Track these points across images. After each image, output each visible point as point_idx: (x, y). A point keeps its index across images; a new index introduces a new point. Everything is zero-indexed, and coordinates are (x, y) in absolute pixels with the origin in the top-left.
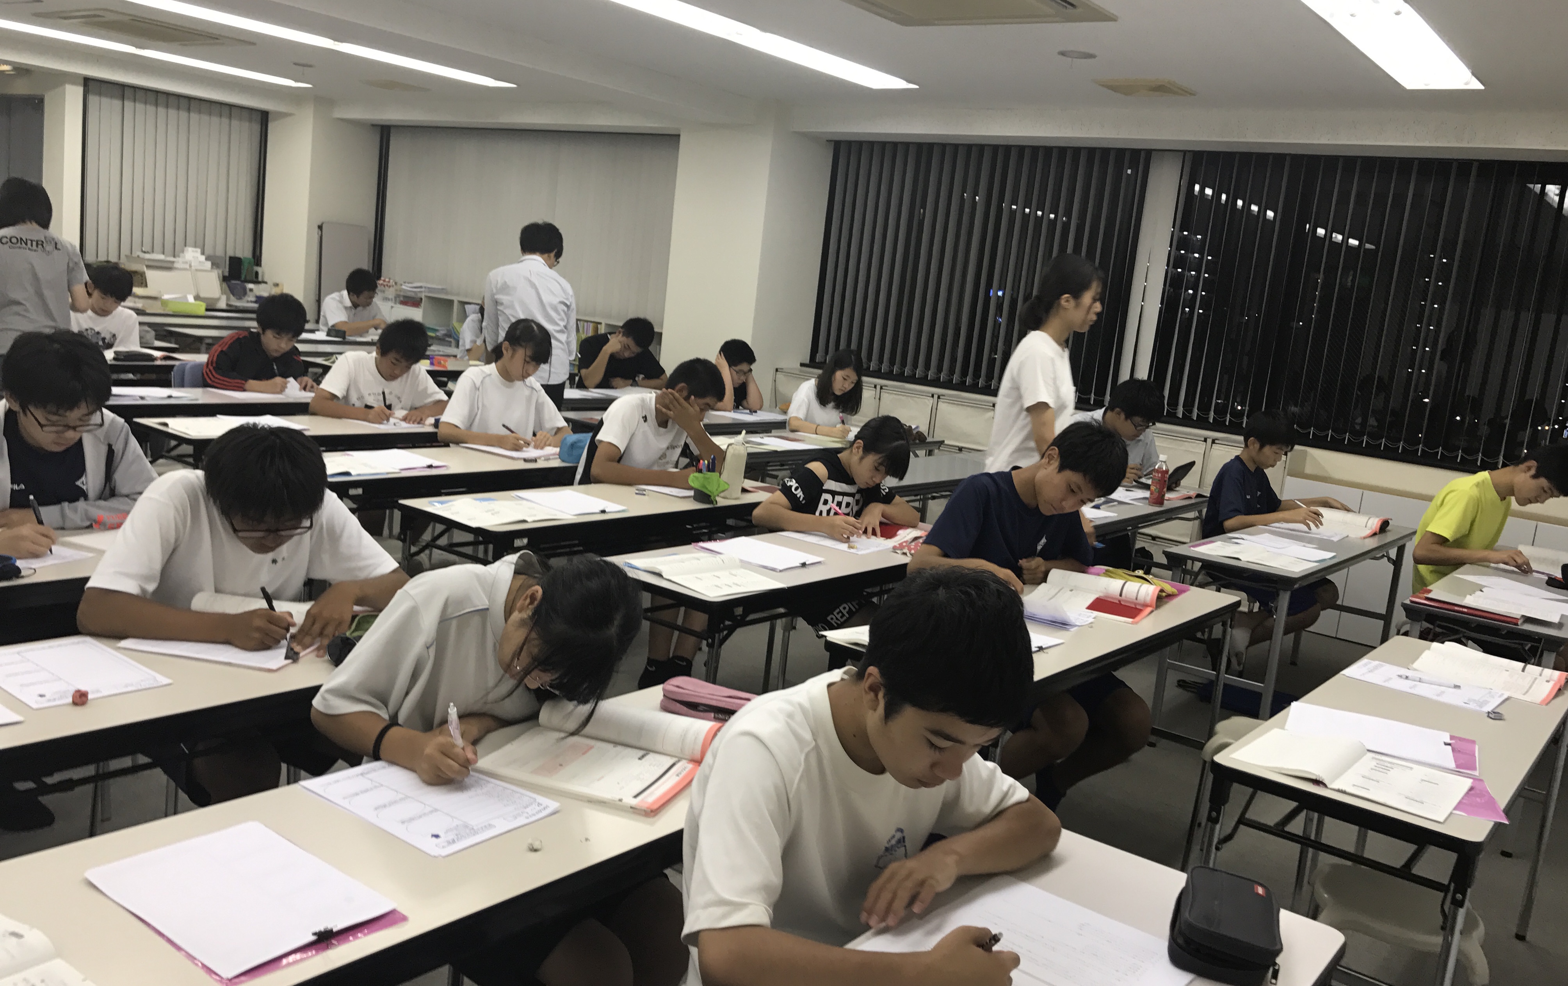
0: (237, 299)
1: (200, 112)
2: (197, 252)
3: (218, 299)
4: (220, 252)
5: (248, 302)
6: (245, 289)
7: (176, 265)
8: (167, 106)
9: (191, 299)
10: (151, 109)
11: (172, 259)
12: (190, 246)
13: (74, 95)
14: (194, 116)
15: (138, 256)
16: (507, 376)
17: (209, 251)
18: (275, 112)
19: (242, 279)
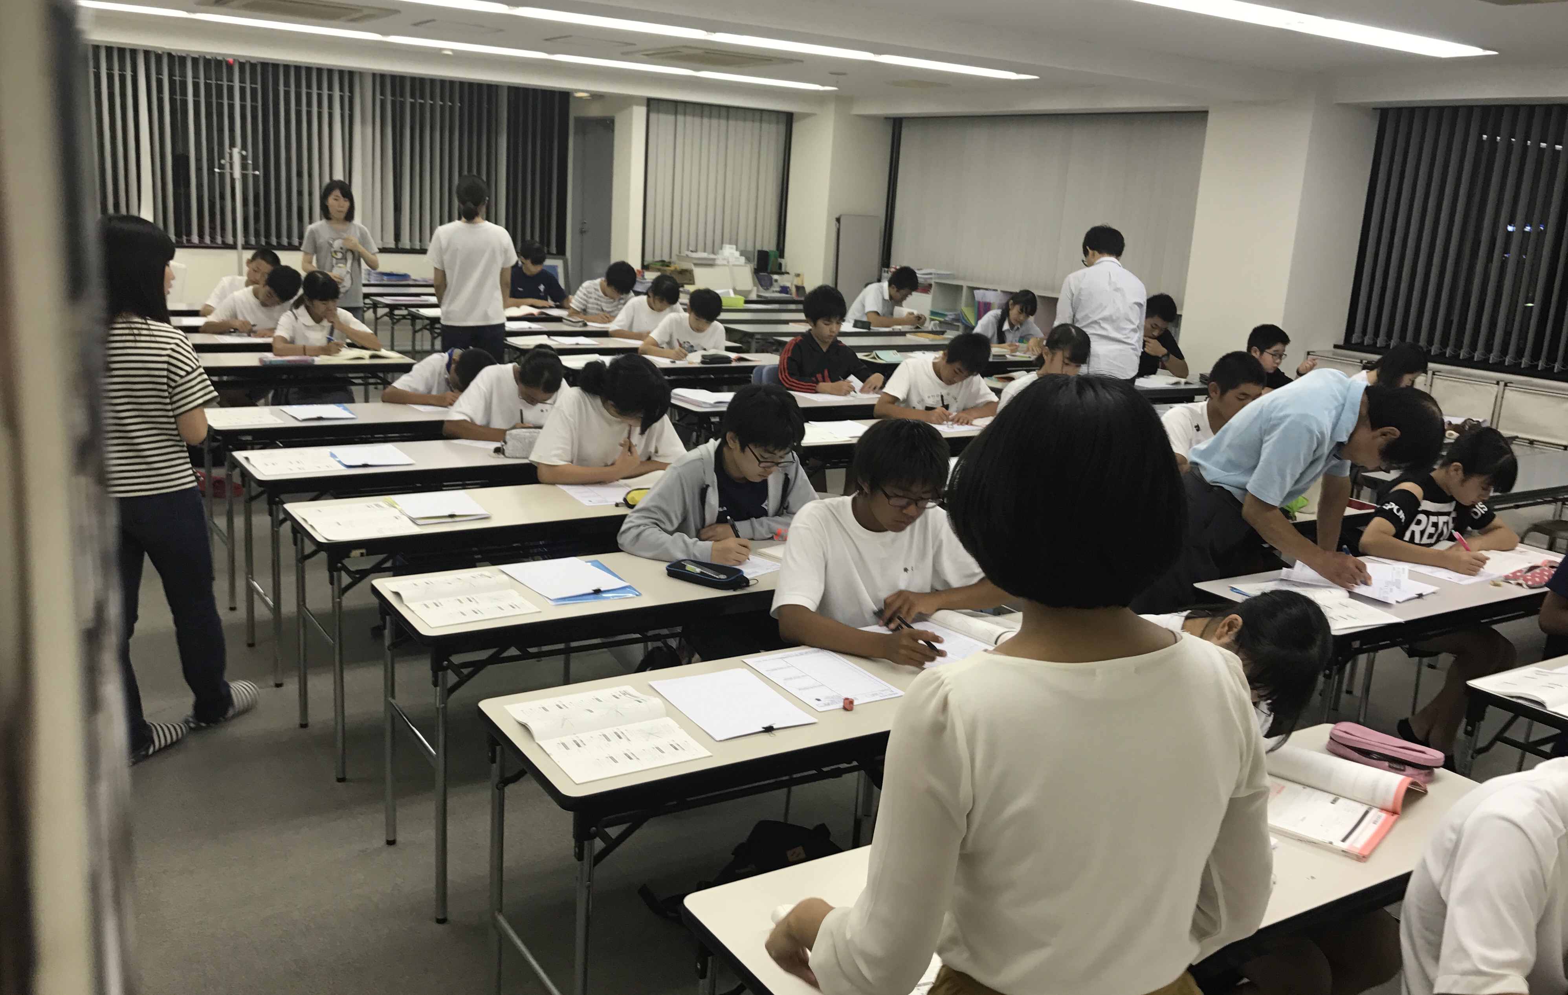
0: (765, 289)
1: (736, 119)
2: (732, 248)
3: (750, 292)
4: (750, 248)
5: (774, 292)
6: (771, 279)
7: (716, 262)
8: (710, 117)
9: (732, 294)
10: (697, 120)
11: (712, 256)
12: (727, 243)
13: (639, 114)
14: (732, 123)
15: (687, 255)
17: (741, 247)
18: (799, 114)
19: (769, 271)
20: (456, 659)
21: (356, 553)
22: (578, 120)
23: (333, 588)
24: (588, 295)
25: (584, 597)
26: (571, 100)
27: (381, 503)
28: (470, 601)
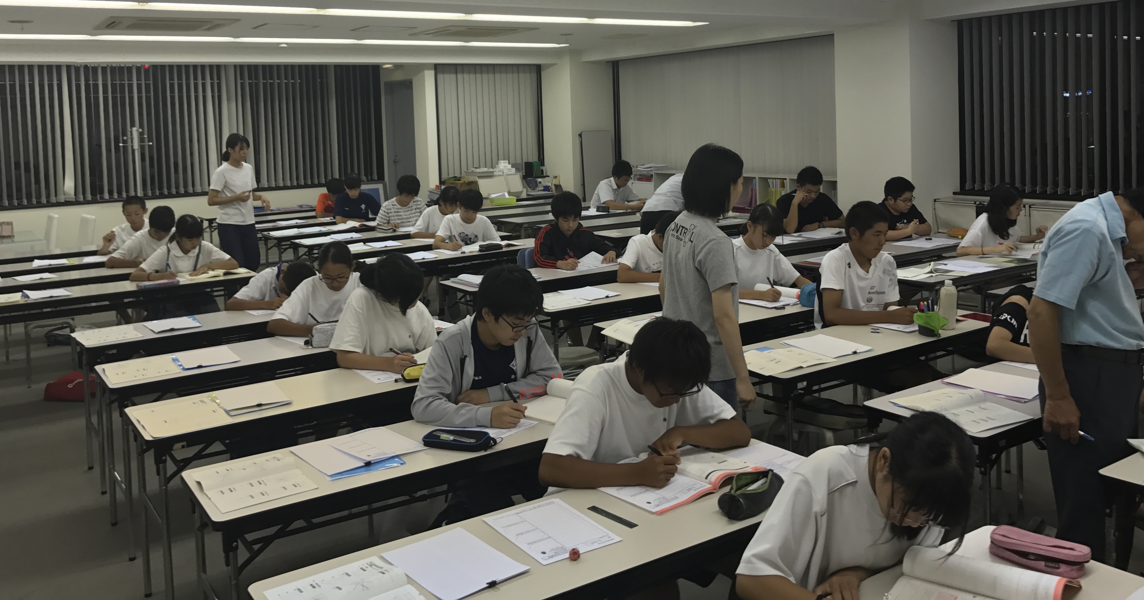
0: (532, 189)
1: (500, 73)
2: (506, 163)
3: (521, 192)
4: (519, 161)
5: (539, 191)
6: (536, 182)
7: (495, 174)
8: (481, 73)
9: (507, 196)
10: (472, 76)
11: (491, 170)
12: (501, 160)
13: (429, 77)
14: (497, 76)
15: (472, 171)
16: (751, 245)
17: (512, 160)
18: (545, 65)
19: (534, 176)
21: (178, 446)
22: (386, 84)
26: (381, 70)
28: (260, 484)
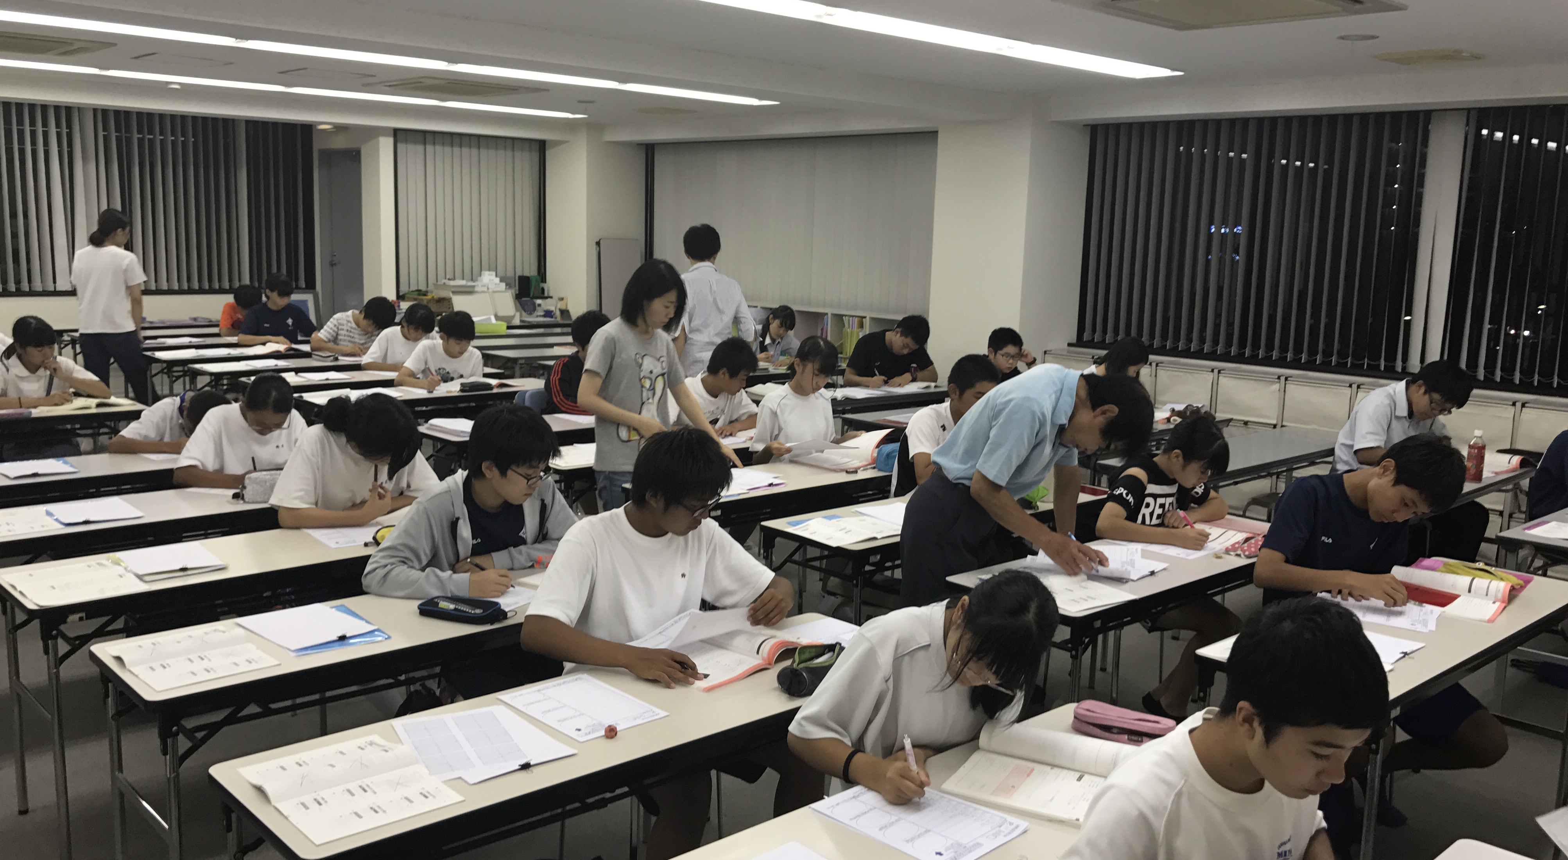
0: (528, 314)
1: (488, 147)
2: (492, 275)
3: (513, 317)
4: (510, 273)
5: (537, 316)
6: (534, 304)
7: (476, 289)
8: (461, 146)
9: (493, 320)
10: (448, 149)
11: (471, 284)
12: (486, 270)
13: (386, 145)
14: (483, 151)
15: (444, 284)
16: (800, 393)
17: (501, 272)
18: (551, 141)
19: (531, 295)
20: (190, 723)
21: (73, 618)
22: (322, 152)
23: (48, 659)
24: (338, 327)
25: (329, 645)
26: (314, 131)
27: (104, 562)
28: (202, 659)
